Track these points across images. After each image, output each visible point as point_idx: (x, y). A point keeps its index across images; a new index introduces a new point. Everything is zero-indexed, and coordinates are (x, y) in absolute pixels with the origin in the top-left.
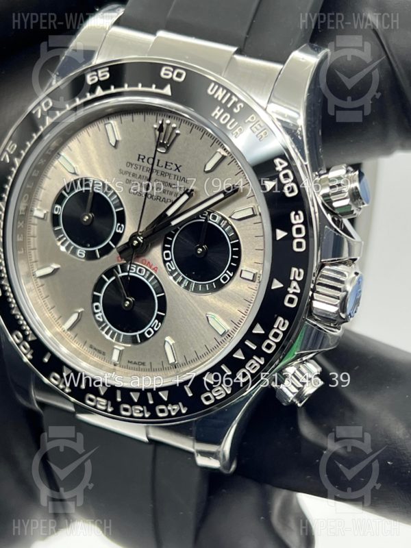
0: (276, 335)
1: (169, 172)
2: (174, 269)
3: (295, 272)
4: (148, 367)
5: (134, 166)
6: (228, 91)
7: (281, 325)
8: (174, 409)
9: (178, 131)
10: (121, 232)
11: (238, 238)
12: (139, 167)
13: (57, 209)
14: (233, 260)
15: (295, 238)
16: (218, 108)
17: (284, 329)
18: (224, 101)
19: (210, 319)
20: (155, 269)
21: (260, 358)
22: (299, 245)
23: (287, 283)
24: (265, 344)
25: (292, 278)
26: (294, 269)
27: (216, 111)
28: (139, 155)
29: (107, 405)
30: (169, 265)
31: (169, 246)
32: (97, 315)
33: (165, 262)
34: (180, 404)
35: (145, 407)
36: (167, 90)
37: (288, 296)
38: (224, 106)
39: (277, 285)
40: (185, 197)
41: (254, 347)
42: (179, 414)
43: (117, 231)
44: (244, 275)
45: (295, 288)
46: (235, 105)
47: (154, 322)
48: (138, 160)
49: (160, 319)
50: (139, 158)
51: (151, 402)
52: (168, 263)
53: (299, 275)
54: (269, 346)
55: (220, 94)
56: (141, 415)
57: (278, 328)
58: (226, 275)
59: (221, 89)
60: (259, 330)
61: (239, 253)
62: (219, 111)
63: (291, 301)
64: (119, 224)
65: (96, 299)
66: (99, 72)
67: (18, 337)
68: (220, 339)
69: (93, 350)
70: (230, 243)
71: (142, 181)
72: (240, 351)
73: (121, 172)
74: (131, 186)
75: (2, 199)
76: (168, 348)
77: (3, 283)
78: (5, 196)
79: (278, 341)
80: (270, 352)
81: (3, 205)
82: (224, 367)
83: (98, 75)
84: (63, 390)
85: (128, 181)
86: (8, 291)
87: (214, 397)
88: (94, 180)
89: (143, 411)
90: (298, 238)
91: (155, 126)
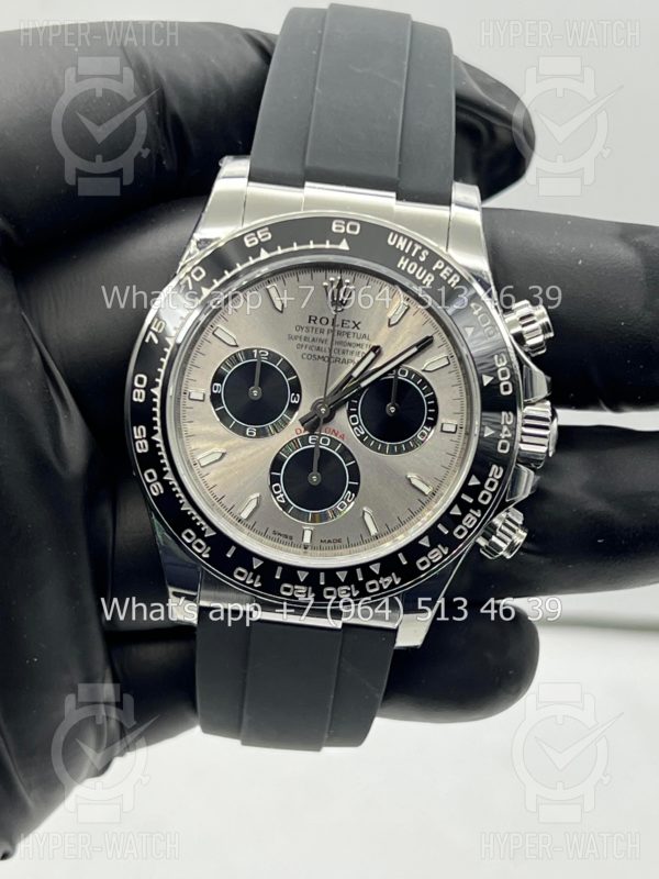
0: (491, 484)
1: (350, 330)
2: (363, 433)
3: (505, 416)
4: (345, 542)
5: (305, 329)
6: (409, 239)
7: (496, 472)
9: (352, 287)
10: (297, 402)
11: (432, 390)
12: (310, 330)
13: (216, 387)
14: (429, 414)
15: (501, 382)
16: (403, 258)
17: (499, 476)
18: (407, 251)
19: (412, 479)
20: (342, 437)
21: (476, 510)
22: (506, 388)
23: (498, 428)
24: (481, 495)
25: (503, 423)
26: (503, 414)
27: (401, 262)
28: (310, 317)
29: (307, 593)
30: (357, 430)
31: (355, 410)
32: (278, 498)
33: (353, 427)
34: (393, 575)
35: (353, 586)
36: (344, 246)
37: (500, 442)
38: (408, 256)
39: (489, 432)
40: (371, 356)
41: (471, 501)
42: (393, 585)
43: (292, 402)
44: (446, 428)
45: (506, 433)
46: (419, 253)
47: (347, 493)
49: (355, 490)
51: (361, 579)
52: (356, 428)
53: (508, 419)
54: (485, 497)
55: (402, 244)
57: (493, 477)
58: (423, 431)
59: (401, 238)
60: (474, 482)
61: (435, 406)
62: (404, 261)
63: (504, 446)
64: (293, 394)
65: (274, 479)
66: (258, 233)
67: (189, 536)
68: (425, 500)
69: (277, 536)
70: (424, 397)
71: (317, 344)
72: (456, 507)
73: (290, 337)
74: (303, 350)
75: (156, 385)
76: (368, 518)
77: (165, 478)
78: (160, 381)
79: (493, 489)
80: (486, 503)
81: (157, 391)
82: (440, 527)
83: (257, 236)
84: (251, 585)
85: (300, 346)
86: (173, 486)
87: (431, 560)
88: (258, 350)
89: (350, 592)
90: (504, 381)
91: (325, 284)
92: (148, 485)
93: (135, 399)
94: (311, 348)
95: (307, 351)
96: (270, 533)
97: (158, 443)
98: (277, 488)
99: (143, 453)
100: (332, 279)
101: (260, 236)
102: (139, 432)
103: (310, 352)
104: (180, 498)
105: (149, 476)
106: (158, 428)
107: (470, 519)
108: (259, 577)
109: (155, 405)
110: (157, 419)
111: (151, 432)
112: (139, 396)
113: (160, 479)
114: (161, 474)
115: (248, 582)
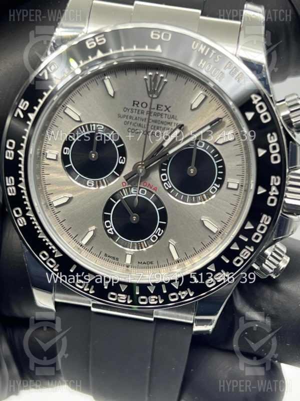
0: (262, 228)
1: (163, 112)
2: (170, 187)
3: (274, 179)
4: (155, 264)
5: (130, 110)
6: (208, 46)
7: (265, 220)
8: (183, 295)
9: (165, 80)
10: (123, 163)
11: (221, 158)
12: (134, 111)
13: (65, 150)
14: (219, 175)
15: (272, 154)
16: (202, 60)
17: (268, 223)
18: (206, 54)
19: (205, 222)
20: (155, 189)
21: (250, 247)
22: (276, 158)
23: (268, 188)
24: (254, 236)
25: (272, 184)
26: (273, 177)
27: (201, 63)
28: (134, 101)
29: (127, 299)
30: (166, 185)
31: (165, 170)
32: (108, 230)
33: (163, 182)
34: (188, 289)
35: (159, 296)
36: (158, 49)
37: (270, 198)
39: (261, 191)
40: (177, 131)
41: (246, 240)
42: (188, 297)
43: (120, 163)
44: (231, 186)
45: (274, 191)
46: (214, 56)
47: (158, 229)
48: (133, 105)
49: (163, 227)
50: (134, 104)
51: (165, 292)
52: (165, 183)
53: (277, 181)
54: (257, 237)
55: (202, 49)
56: (156, 302)
57: (263, 223)
58: (214, 187)
59: (202, 45)
60: (249, 226)
61: (223, 169)
62: (203, 62)
63: (272, 201)
64: (121, 157)
65: (106, 218)
66: (97, 38)
67: (44, 255)
68: (213, 237)
69: (107, 258)
70: (215, 163)
71: (139, 122)
72: (235, 244)
73: (119, 116)
74: (129, 126)
75: (21, 148)
76: (172, 248)
77: (27, 214)
78: (24, 145)
79: (263, 232)
80: (258, 241)
81: (21, 152)
82: (223, 258)
83: (95, 41)
84: (88, 292)
85: (126, 123)
86: (33, 220)
87: (216, 281)
88: (96, 124)
89: (158, 300)
90: (275, 153)
91: (145, 77)
92: (16, 218)
93: (7, 157)
94: (134, 125)
95: (132, 127)
96: (102, 255)
97: (22, 189)
98: (108, 224)
99: (12, 196)
100: (150, 74)
101: (97, 40)
102: (10, 181)
103: (134, 127)
104: (37, 229)
105: (16, 212)
106: (22, 179)
107: (246, 253)
108: (93, 287)
109: (20, 162)
110: (22, 172)
111: (17, 182)
112: (10, 156)
113: (24, 215)
114: (25, 211)
115: (85, 290)
